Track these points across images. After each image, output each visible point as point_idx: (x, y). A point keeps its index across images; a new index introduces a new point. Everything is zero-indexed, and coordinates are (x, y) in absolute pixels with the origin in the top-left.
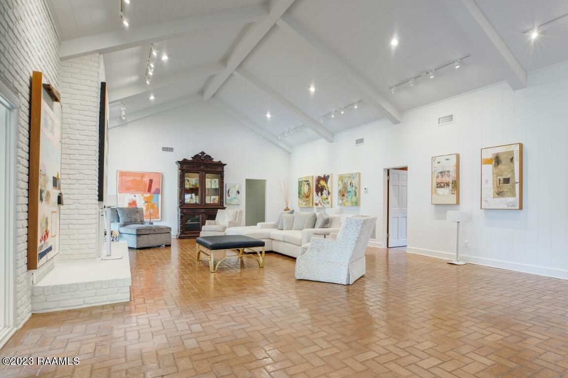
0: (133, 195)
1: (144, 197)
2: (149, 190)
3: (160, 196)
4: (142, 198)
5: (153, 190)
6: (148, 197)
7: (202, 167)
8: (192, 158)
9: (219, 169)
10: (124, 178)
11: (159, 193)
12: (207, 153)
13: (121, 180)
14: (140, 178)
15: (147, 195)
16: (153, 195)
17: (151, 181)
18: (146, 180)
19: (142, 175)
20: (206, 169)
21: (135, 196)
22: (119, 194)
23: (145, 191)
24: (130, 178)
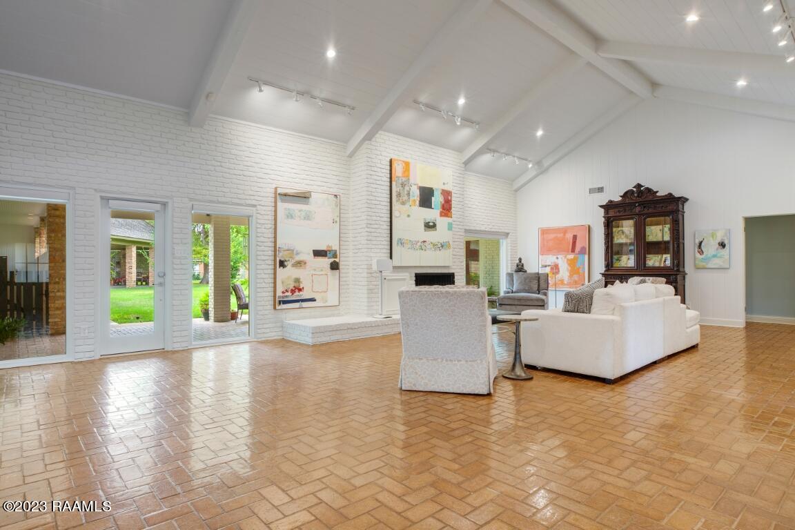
0: (555, 257)
1: (568, 260)
2: (573, 251)
3: (587, 257)
4: (566, 260)
5: (578, 249)
6: (571, 259)
7: (637, 210)
8: (621, 196)
9: (670, 208)
10: (545, 236)
11: (585, 253)
12: (646, 184)
13: (543, 239)
14: (562, 235)
15: (571, 256)
16: (579, 256)
17: (575, 237)
18: (569, 236)
19: (565, 230)
20: (646, 211)
21: (557, 258)
22: (540, 256)
23: (568, 252)
24: (552, 236)
